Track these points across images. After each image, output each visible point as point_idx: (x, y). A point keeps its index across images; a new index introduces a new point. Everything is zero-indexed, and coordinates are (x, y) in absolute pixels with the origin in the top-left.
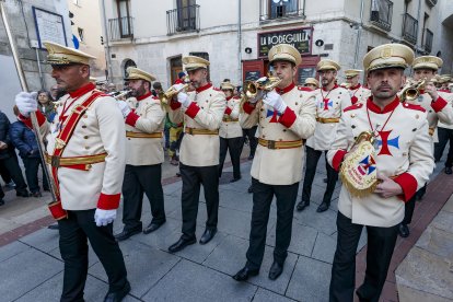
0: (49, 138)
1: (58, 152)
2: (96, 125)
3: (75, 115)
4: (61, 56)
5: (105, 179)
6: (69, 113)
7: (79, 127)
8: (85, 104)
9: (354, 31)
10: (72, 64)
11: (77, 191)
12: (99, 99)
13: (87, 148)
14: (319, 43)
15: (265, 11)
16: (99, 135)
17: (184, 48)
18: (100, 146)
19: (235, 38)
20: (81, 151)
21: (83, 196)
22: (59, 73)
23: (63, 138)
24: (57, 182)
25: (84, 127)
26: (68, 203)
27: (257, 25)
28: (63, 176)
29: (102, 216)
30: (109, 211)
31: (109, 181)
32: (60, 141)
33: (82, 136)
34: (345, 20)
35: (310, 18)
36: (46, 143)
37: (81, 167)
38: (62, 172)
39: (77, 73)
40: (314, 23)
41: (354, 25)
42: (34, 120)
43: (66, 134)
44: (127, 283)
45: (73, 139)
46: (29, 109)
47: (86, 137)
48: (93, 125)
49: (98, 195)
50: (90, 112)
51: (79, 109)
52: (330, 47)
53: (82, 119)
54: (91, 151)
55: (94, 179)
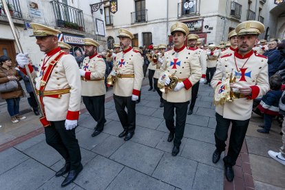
0: (36, 80)
1: (42, 88)
2: (63, 72)
3: (50, 66)
4: (41, 31)
5: (70, 102)
6: (47, 65)
7: (53, 73)
8: (56, 59)
9: (223, 21)
10: (48, 36)
11: (54, 110)
12: (64, 56)
13: (59, 85)
14: (207, 27)
15: (180, 12)
16: (65, 77)
17: (139, 30)
18: (66, 83)
19: (165, 25)
20: (55, 87)
21: (57, 113)
22: (41, 42)
23: (45, 79)
24: (43, 105)
25: (56, 73)
26: (50, 117)
27: (176, 19)
28: (46, 101)
29: (70, 124)
30: (73, 121)
31: (73, 103)
32: (43, 81)
33: (55, 78)
34: (218, 16)
35: (202, 15)
36: (35, 83)
37: (56, 96)
38: (45, 99)
39: (51, 42)
40: (204, 17)
41: (223, 18)
42: (28, 70)
43: (46, 77)
44: (81, 165)
45: (50, 80)
46: (25, 63)
47: (58, 79)
48: (61, 72)
49: (67, 112)
50: (59, 64)
51: (53, 62)
52: (211, 28)
53: (55, 68)
54: (61, 87)
55: (64, 103)
